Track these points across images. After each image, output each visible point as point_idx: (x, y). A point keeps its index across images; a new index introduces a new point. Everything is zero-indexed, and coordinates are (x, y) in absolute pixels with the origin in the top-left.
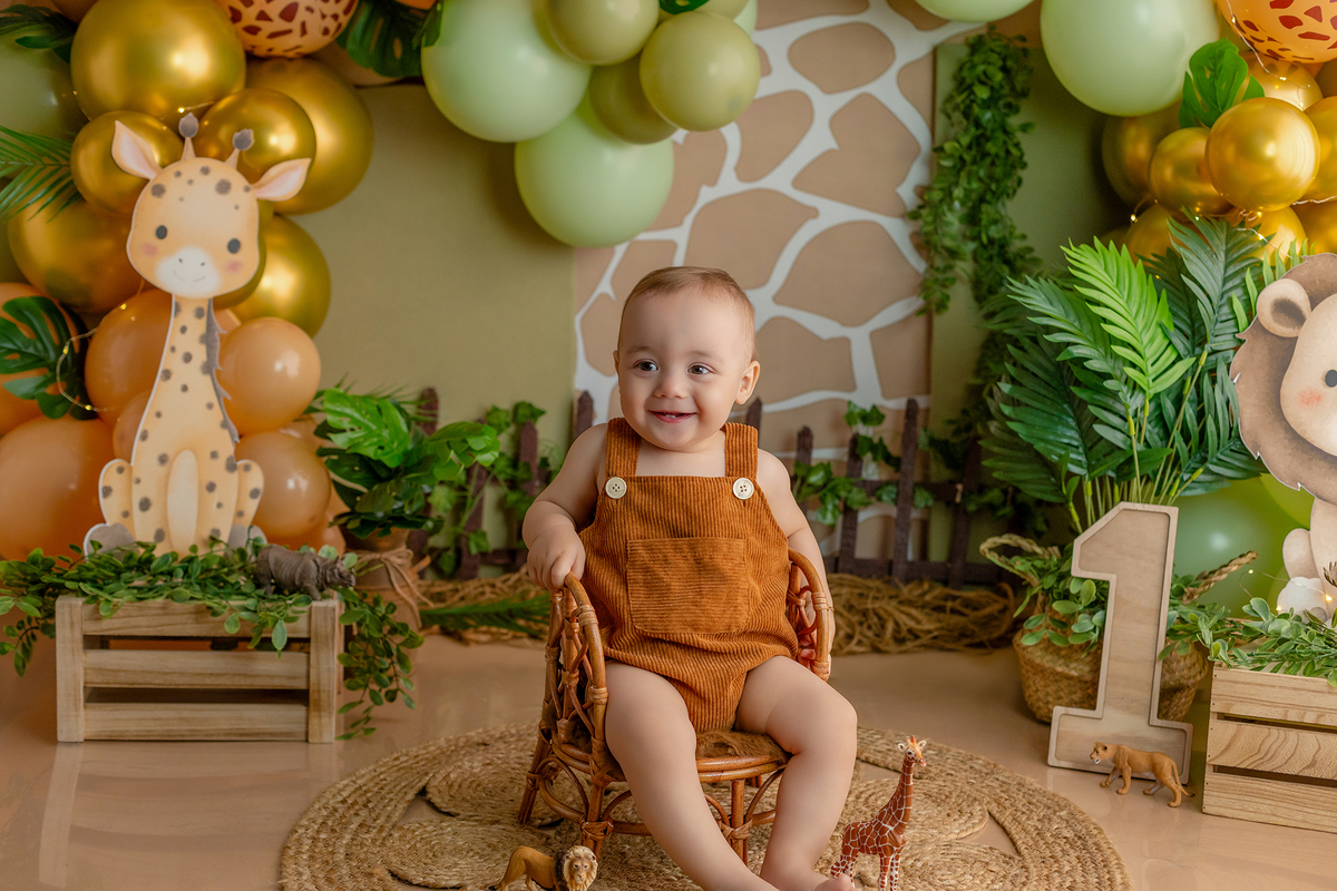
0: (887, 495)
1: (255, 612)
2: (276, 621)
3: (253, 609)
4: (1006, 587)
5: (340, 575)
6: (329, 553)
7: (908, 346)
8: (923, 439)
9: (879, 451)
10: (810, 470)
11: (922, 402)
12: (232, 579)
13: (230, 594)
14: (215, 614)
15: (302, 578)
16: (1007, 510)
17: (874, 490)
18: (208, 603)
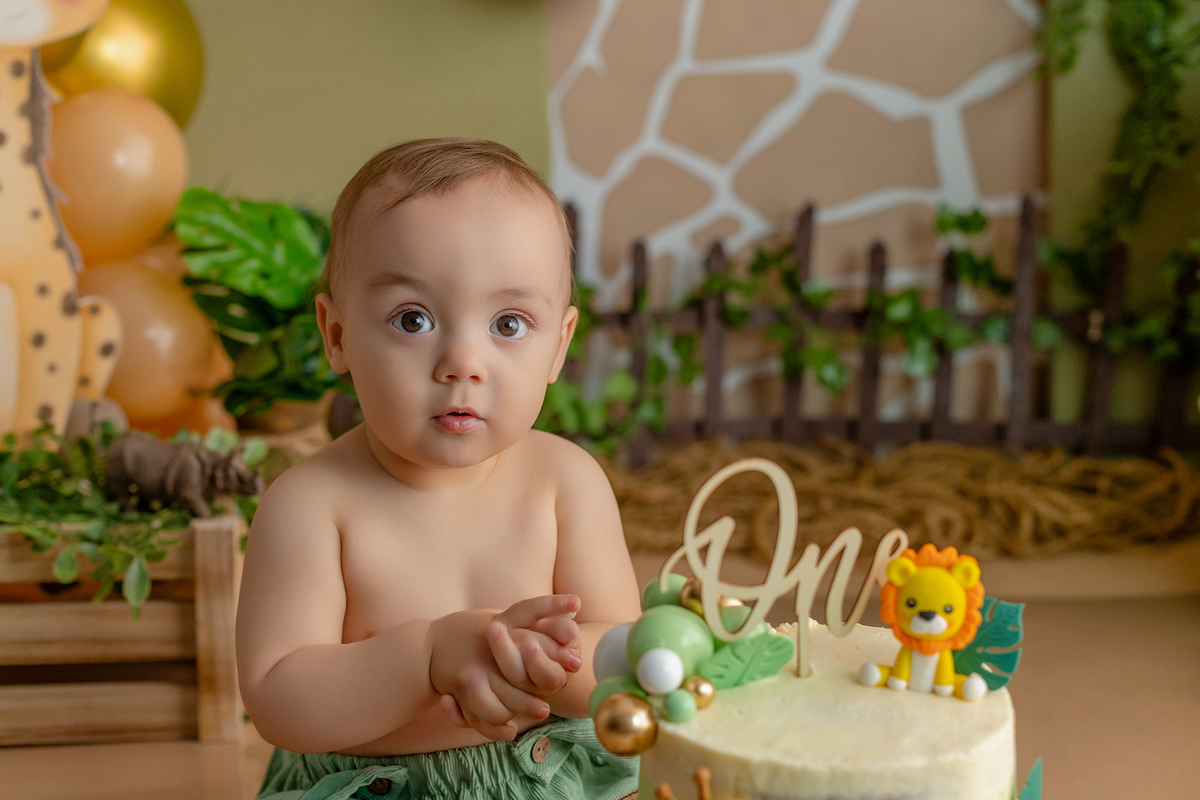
0: (996, 331)
1: (100, 542)
2: (129, 560)
3: (95, 536)
4: (1170, 454)
5: (240, 478)
6: (221, 442)
7: (1015, 125)
8: (1043, 252)
9: (983, 272)
10: (888, 301)
11: (1040, 199)
12: (67, 488)
13: (63, 513)
14: (37, 547)
15: (181, 483)
16: (1170, 348)
17: (978, 325)
18: (27, 529)
